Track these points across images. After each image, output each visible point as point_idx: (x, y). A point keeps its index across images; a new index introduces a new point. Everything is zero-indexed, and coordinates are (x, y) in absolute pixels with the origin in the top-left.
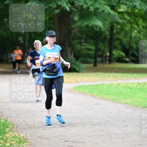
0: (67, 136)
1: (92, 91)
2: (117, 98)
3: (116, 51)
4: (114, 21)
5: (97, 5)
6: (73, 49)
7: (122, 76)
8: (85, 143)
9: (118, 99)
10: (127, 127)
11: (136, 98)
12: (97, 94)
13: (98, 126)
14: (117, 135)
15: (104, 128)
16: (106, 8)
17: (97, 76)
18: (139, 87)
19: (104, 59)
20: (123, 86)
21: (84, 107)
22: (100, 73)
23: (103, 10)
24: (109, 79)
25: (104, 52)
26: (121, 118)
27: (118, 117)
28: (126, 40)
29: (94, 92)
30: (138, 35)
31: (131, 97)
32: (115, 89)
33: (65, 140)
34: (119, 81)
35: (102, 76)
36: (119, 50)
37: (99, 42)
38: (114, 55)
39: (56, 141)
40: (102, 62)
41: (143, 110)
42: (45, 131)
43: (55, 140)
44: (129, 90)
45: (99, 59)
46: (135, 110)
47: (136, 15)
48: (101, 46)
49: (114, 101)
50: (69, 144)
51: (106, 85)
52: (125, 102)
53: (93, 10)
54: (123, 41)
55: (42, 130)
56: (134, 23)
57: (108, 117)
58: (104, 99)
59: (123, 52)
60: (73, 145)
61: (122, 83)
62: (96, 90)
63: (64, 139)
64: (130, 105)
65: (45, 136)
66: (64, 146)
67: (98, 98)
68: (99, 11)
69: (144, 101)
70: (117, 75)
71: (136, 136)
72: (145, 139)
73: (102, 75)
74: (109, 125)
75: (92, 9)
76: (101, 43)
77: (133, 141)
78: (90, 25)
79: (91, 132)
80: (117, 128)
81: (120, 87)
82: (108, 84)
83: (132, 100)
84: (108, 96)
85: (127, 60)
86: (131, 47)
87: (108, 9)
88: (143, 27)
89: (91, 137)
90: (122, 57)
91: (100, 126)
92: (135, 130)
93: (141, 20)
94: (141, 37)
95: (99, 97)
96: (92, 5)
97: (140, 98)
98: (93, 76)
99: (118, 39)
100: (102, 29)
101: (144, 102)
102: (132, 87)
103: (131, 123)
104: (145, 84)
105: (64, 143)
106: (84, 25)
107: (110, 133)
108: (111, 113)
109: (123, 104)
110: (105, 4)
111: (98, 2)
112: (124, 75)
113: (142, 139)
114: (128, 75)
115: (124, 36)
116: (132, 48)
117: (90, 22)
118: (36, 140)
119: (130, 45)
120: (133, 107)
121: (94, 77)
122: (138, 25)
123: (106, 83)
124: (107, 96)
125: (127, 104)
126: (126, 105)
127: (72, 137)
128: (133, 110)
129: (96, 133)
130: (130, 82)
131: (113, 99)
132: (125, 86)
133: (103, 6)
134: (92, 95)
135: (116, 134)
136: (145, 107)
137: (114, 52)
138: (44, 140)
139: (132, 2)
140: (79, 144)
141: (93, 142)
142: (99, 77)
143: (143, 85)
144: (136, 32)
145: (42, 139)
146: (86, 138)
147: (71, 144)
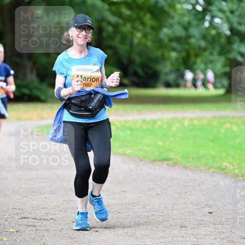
0: (25, 210)
6: (34, 64)
8: (55, 221)
10: (125, 193)
11: (140, 146)
18: (145, 127)
30: (144, 40)
31: (133, 144)
33: (23, 216)
39: (8, 218)
41: (152, 166)
43: (6, 217)
44: (128, 132)
46: (138, 166)
47: (140, 8)
50: (28, 222)
52: (122, 152)
60: (36, 224)
63: (21, 214)
66: (21, 225)
71: (140, 209)
72: (156, 213)
77: (135, 217)
80: (109, 196)
83: (134, 149)
85: (125, 81)
86: (131, 61)
88: (152, 28)
89: (65, 211)
92: (139, 198)
94: (149, 44)
97: (147, 146)
101: (154, 153)
102: (133, 127)
103: (133, 187)
104: (155, 122)
105: (20, 221)
109: (119, 155)
120: (136, 161)
125: (125, 155)
126: (123, 157)
127: (33, 211)
128: (135, 165)
129: (74, 203)
130: (131, 119)
132: (122, 126)
136: (155, 160)
140: (45, 222)
141: (69, 219)
143: (151, 123)
144: (139, 35)
146: (57, 212)
147: (31, 222)
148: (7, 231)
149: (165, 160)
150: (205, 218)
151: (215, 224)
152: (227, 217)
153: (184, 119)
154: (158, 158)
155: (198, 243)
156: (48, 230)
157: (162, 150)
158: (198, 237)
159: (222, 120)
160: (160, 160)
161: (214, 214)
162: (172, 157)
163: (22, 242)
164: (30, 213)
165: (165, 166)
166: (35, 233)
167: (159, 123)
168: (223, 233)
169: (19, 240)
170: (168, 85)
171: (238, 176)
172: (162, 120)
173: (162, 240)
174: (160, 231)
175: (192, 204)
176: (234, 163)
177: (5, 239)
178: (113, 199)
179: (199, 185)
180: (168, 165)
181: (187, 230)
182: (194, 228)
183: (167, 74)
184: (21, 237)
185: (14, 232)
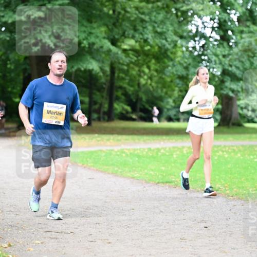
0: (49, 225)
1: (85, 160)
2: (120, 170)
3: (118, 105)
4: (116, 60)
5: (92, 40)
7: (126, 140)
8: (75, 234)
9: (121, 172)
10: (133, 210)
11: (146, 171)
12: (92, 164)
13: (92, 209)
14: (120, 222)
15: (101, 213)
16: (105, 43)
17: (92, 139)
18: (151, 155)
19: (101, 115)
20: (128, 153)
21: (73, 183)
22: (96, 135)
23: (101, 45)
24: (108, 143)
25: (101, 105)
26: (125, 199)
27: (120, 196)
28: (132, 89)
29: (87, 161)
30: (149, 82)
31: (140, 168)
32: (117, 157)
33: (47, 230)
34: (123, 147)
35: (99, 139)
36: (122, 102)
37: (95, 91)
38: (116, 109)
39: (34, 231)
40: (99, 119)
41: (156, 187)
42: (18, 217)
43: (32, 230)
44: (137, 159)
45: (95, 116)
47: (146, 54)
48: (97, 97)
49: (115, 174)
50: (51, 235)
51: (104, 151)
52: (131, 176)
53: (87, 46)
54: (128, 90)
55: (13, 216)
56: (143, 65)
57: (107, 197)
58: (102, 172)
59: (128, 105)
60: (58, 237)
61: (126, 149)
62: (90, 159)
63: (45, 228)
64: (138, 180)
65: (18, 224)
66: (45, 238)
67: (93, 170)
68: (95, 47)
69: (158, 174)
70: (120, 137)
71: (146, 223)
72: (159, 228)
73: (98, 137)
74: (109, 208)
75: (85, 43)
76: (98, 93)
77: (142, 231)
78: (82, 69)
79: (83, 218)
80: (119, 213)
81: (124, 155)
82: (107, 150)
83: (141, 173)
84: (107, 167)
85: (134, 116)
86: (139, 99)
87: (107, 44)
88: (156, 71)
89: (83, 225)
90: (127, 112)
91: (96, 210)
92: (145, 215)
93: (153, 61)
94: (154, 84)
95: (95, 168)
96: (86, 39)
97: (152, 170)
98: (85, 139)
99: (121, 87)
100: (98, 73)
101: (158, 176)
102: (141, 154)
103: (140, 205)
104: (159, 150)
105: (44, 234)
106: (74, 70)
107: (110, 220)
108: (112, 191)
109: (128, 178)
110: (104, 38)
111: (94, 35)
112: (129, 138)
113: (155, 228)
114: (135, 137)
115: (129, 84)
116: (141, 99)
117: (82, 64)
118: (6, 230)
119: (138, 96)
120: (142, 183)
121: (87, 140)
122: (149, 67)
123: (104, 149)
124: (105, 167)
125: (134, 178)
126: (132, 180)
127: (56, 226)
128: (142, 187)
129: (90, 219)
130: (138, 147)
131: (114, 172)
132: (131, 154)
133: (100, 41)
134: (85, 165)
135: (118, 221)
136: (158, 183)
137: (116, 105)
138: (16, 230)
139: (141, 34)
140: (66, 236)
141: (86, 232)
142: (94, 140)
143: (156, 151)
144: (146, 77)
145: (14, 228)
147: (54, 235)
148: (33, 243)
149: (167, 182)
150: (201, 232)
151: (209, 237)
152: (220, 231)
153: (183, 147)
154: (161, 181)
155: (196, 253)
156: (68, 242)
157: (164, 174)
158: (196, 248)
159: (216, 149)
160: (163, 183)
161: (209, 228)
162: (173, 179)
163: (46, 252)
164: (53, 227)
165: (167, 187)
166: (58, 244)
167: (162, 151)
168: (217, 244)
169: (43, 251)
170: (170, 119)
171: (229, 196)
172: (165, 149)
173: (165, 250)
174: (163, 242)
175: (190, 220)
176: (226, 185)
177: (32, 249)
178: (123, 215)
179: (196, 204)
180: (169, 187)
181: (186, 242)
182: (191, 240)
183: (168, 110)
184: (45, 248)
185: (39, 243)
